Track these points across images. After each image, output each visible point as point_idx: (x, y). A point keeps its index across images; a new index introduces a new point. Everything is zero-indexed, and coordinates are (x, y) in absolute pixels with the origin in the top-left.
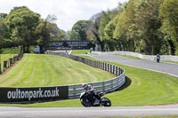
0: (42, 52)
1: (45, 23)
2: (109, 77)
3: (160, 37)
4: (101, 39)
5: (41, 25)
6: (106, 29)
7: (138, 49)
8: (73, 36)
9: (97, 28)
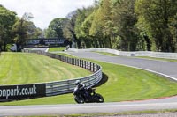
0: (19, 50)
1: (22, 21)
2: (86, 74)
3: (136, 33)
4: (78, 36)
5: (17, 23)
6: (82, 26)
7: (114, 45)
8: (49, 34)
9: (73, 25)
